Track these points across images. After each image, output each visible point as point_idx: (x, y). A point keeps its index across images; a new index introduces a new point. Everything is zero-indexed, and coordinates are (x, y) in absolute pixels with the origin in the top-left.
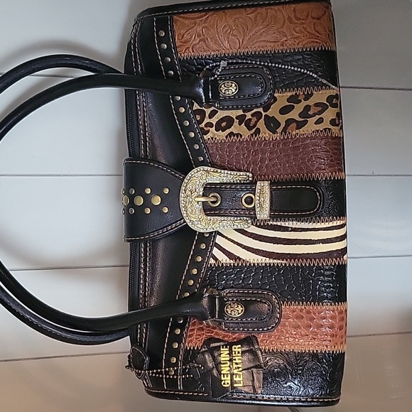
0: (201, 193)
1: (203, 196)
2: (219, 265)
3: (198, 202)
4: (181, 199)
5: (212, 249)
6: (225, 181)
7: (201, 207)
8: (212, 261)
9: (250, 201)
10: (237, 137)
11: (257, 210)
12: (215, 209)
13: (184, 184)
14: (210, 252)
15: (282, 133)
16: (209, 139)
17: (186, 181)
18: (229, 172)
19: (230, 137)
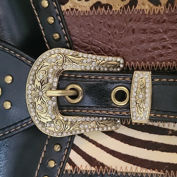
0: (55, 85)
1: (58, 88)
2: (76, 172)
3: (51, 97)
4: (28, 92)
5: (68, 153)
6: (88, 69)
7: (55, 103)
8: (68, 167)
9: (121, 96)
10: (106, 9)
11: (132, 110)
12: (75, 106)
13: (32, 73)
14: (66, 156)
15: (167, 6)
16: (67, 10)
17: (34, 67)
18: (94, 57)
19: (96, 8)
